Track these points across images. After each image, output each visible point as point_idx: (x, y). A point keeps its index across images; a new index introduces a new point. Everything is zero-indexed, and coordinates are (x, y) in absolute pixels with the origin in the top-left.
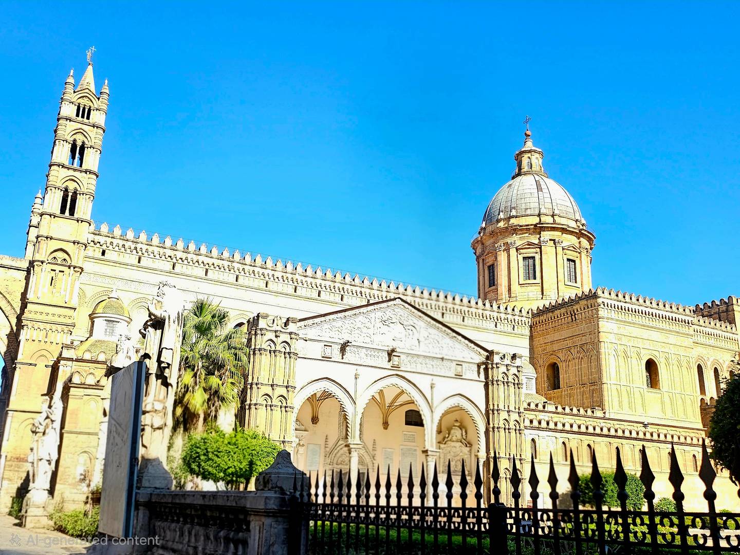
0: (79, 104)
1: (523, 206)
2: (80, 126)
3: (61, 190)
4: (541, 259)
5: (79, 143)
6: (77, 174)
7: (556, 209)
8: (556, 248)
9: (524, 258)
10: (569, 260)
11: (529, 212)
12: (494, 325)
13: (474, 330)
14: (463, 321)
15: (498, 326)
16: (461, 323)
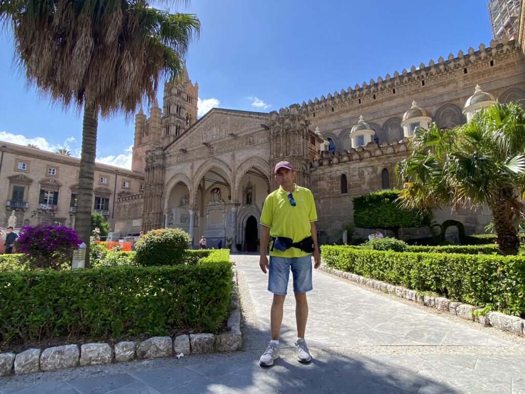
12: (463, 73)
13: (437, 87)
14: (423, 84)
15: (468, 71)
16: (422, 86)
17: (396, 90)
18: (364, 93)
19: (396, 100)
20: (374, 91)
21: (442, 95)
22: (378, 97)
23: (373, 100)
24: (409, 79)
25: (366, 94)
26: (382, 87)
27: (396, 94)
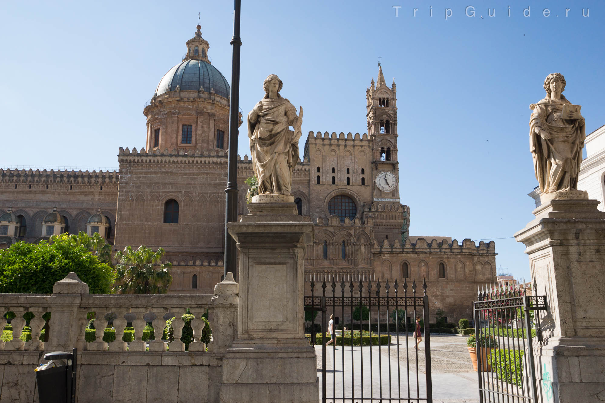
12: (100, 189)
13: (81, 194)
14: (71, 189)
15: (103, 189)
16: (69, 190)
17: (49, 186)
18: (21, 181)
19: (48, 195)
20: (30, 181)
21: (82, 202)
22: (34, 188)
23: (28, 189)
24: (61, 181)
25: (23, 181)
26: (38, 179)
27: (48, 190)
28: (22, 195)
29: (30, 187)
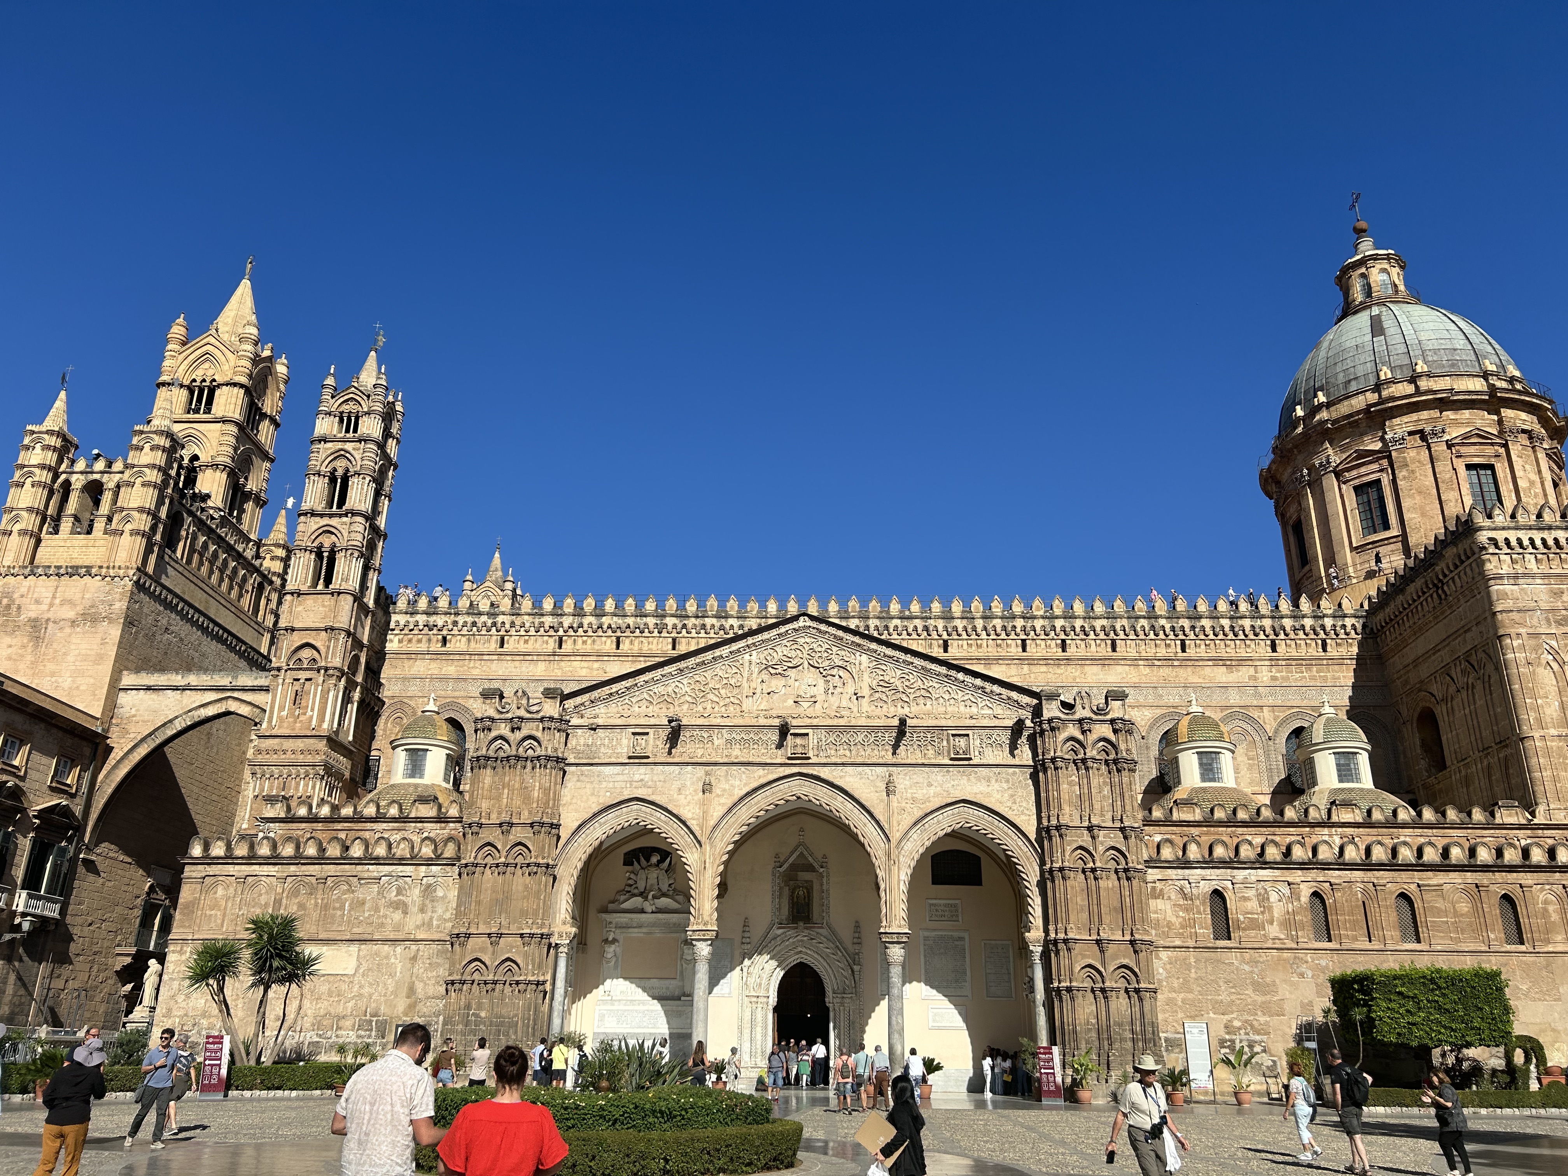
0: (341, 413)
1: (1341, 378)
2: (340, 446)
3: (311, 552)
4: (1394, 481)
5: (340, 472)
6: (334, 521)
7: (1420, 362)
8: (1429, 448)
9: (1356, 488)
10: (1469, 467)
11: (1353, 387)
12: (1269, 649)
13: (1214, 665)
15: (1279, 649)
16: (1180, 654)
17: (1118, 643)
19: (1120, 669)
21: (1226, 688)
22: (1074, 648)
23: (1059, 653)
26: (1086, 625)
27: (1118, 654)
28: (1044, 669)
29: (1064, 646)
